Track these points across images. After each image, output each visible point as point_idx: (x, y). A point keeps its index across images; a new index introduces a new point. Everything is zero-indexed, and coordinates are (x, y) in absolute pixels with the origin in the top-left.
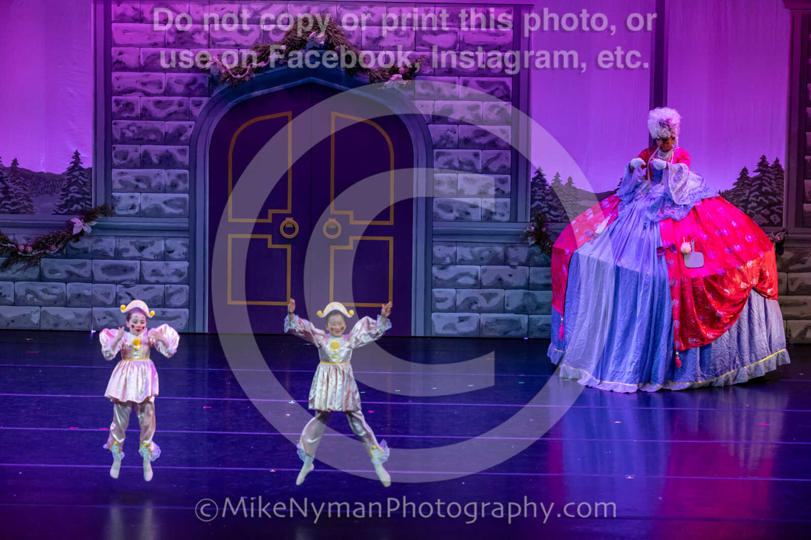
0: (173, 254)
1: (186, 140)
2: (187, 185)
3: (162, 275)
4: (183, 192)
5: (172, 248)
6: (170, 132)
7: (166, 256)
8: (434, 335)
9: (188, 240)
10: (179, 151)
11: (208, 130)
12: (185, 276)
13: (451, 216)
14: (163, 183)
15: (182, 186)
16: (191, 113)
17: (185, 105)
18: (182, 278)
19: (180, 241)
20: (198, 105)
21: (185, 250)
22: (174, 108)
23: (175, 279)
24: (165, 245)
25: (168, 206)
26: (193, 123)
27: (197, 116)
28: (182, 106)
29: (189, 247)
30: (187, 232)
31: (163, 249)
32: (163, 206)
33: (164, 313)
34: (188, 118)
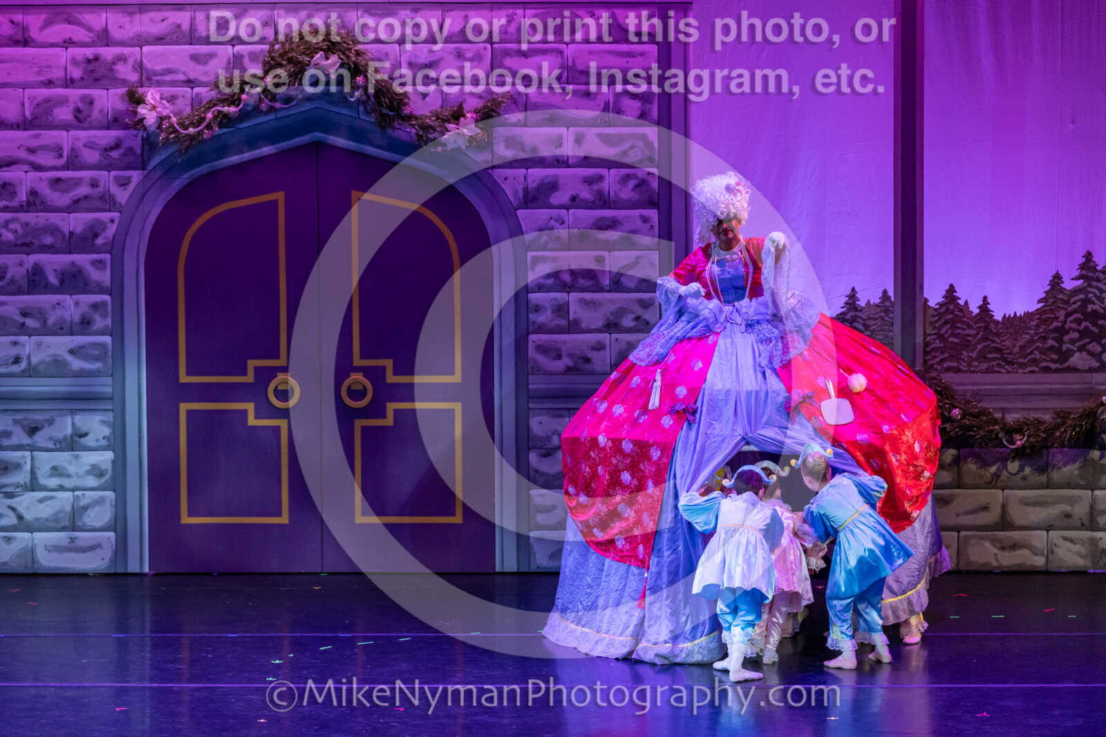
0: (87, 438)
1: (105, 244)
2: (109, 321)
3: (69, 476)
4: (103, 334)
5: (84, 429)
6: (78, 230)
7: (74, 443)
8: (533, 568)
9: (111, 414)
10: (95, 263)
11: (143, 228)
12: (108, 476)
13: (560, 365)
14: (68, 319)
15: (100, 322)
16: (113, 198)
17: (102, 184)
18: (103, 480)
19: (97, 418)
20: (124, 185)
21: (106, 431)
22: (83, 190)
23: (92, 481)
24: (73, 424)
25: (76, 357)
26: (115, 215)
27: (124, 203)
28: (97, 186)
29: (112, 425)
30: (111, 401)
31: (69, 431)
32: (69, 358)
33: (72, 540)
34: (107, 207)
